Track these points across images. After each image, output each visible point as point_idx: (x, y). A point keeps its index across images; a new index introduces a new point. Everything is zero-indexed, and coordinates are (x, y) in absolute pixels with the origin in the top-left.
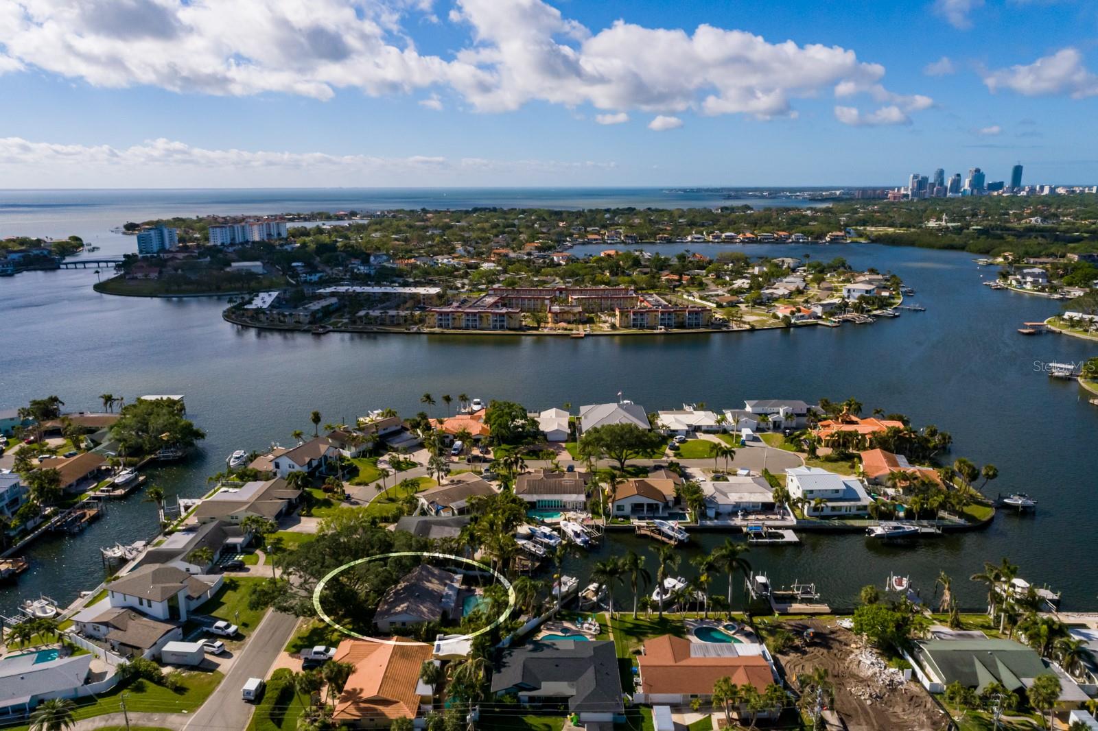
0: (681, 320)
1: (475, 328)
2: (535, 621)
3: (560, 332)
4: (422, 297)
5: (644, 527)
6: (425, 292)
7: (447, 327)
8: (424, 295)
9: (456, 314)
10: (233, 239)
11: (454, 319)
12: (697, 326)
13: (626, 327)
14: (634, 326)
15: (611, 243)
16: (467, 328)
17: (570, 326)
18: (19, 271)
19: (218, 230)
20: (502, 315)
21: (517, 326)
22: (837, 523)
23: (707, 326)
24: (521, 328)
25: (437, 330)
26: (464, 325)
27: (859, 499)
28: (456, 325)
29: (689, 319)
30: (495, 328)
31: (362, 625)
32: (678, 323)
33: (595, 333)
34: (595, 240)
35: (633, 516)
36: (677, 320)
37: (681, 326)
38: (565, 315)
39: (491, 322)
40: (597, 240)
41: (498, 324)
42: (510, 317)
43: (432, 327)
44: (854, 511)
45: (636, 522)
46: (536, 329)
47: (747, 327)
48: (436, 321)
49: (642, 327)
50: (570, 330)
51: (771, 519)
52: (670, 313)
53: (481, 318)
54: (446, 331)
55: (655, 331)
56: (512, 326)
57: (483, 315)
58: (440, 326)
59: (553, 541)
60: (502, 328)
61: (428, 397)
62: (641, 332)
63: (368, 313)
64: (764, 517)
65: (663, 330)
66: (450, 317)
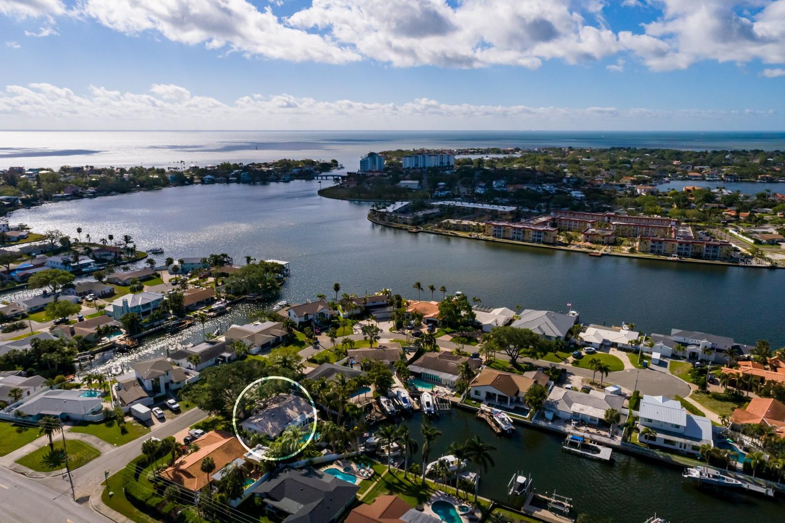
0: (698, 251)
1: (518, 239)
2: (334, 456)
3: (584, 249)
5: (487, 412)
6: (502, 210)
7: (499, 237)
8: (501, 212)
9: (507, 228)
10: (416, 165)
11: (504, 231)
12: (714, 258)
13: (644, 252)
14: (652, 252)
15: (709, 181)
16: (513, 239)
17: (594, 246)
18: (293, 179)
19: (408, 158)
20: (540, 231)
21: (551, 241)
22: (660, 454)
23: (724, 259)
24: (554, 244)
25: (491, 238)
26: (511, 236)
27: (700, 440)
28: (506, 236)
29: (707, 251)
30: (533, 241)
32: (694, 253)
33: (613, 253)
34: (695, 177)
35: (485, 402)
36: (694, 251)
37: (698, 256)
38: (595, 237)
39: (531, 236)
40: (697, 177)
41: (536, 238)
42: (546, 234)
43: (488, 236)
44: (689, 449)
45: (483, 407)
46: (566, 245)
47: (768, 264)
48: (492, 231)
49: (659, 253)
51: (601, 435)
52: (687, 244)
53: (524, 232)
54: (497, 240)
55: (669, 258)
56: (547, 241)
57: (526, 230)
58: (494, 236)
59: (405, 404)
60: (539, 241)
61: (419, 285)
62: (656, 257)
63: (448, 221)
64: (594, 431)
65: (677, 258)
66: (502, 229)
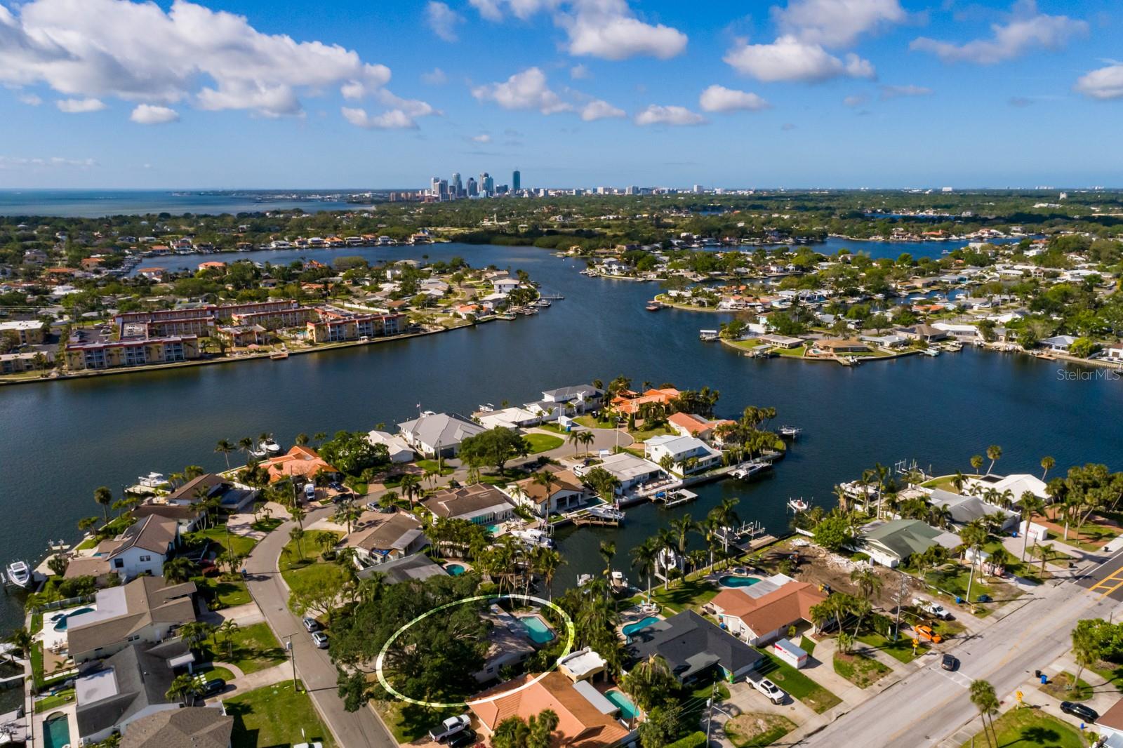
0: (379, 328)
1: (142, 363)
3: (254, 355)
4: (20, 334)
5: (577, 518)
6: (22, 328)
7: (101, 366)
8: (23, 331)
9: (111, 349)
11: (111, 355)
12: (395, 332)
13: (326, 341)
14: (334, 339)
16: (131, 364)
17: (264, 347)
20: (177, 343)
21: (199, 355)
23: (405, 331)
24: (202, 357)
25: (88, 372)
26: (124, 360)
27: (708, 454)
28: (114, 363)
29: (387, 327)
30: (169, 360)
31: (449, 686)
32: (378, 331)
33: (296, 351)
35: (562, 511)
36: (376, 328)
37: (381, 334)
38: (248, 335)
41: (174, 355)
42: (188, 345)
43: (78, 369)
45: (568, 516)
46: (223, 354)
47: (441, 328)
48: (82, 361)
49: (341, 340)
50: (265, 351)
51: (663, 485)
52: (367, 322)
53: (148, 349)
54: (100, 372)
55: (359, 342)
56: (192, 355)
57: (151, 346)
58: (90, 366)
60: (179, 358)
61: (225, 444)
62: (343, 345)
64: (655, 485)
65: (366, 340)
66: (104, 354)
